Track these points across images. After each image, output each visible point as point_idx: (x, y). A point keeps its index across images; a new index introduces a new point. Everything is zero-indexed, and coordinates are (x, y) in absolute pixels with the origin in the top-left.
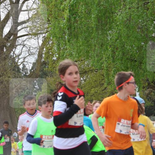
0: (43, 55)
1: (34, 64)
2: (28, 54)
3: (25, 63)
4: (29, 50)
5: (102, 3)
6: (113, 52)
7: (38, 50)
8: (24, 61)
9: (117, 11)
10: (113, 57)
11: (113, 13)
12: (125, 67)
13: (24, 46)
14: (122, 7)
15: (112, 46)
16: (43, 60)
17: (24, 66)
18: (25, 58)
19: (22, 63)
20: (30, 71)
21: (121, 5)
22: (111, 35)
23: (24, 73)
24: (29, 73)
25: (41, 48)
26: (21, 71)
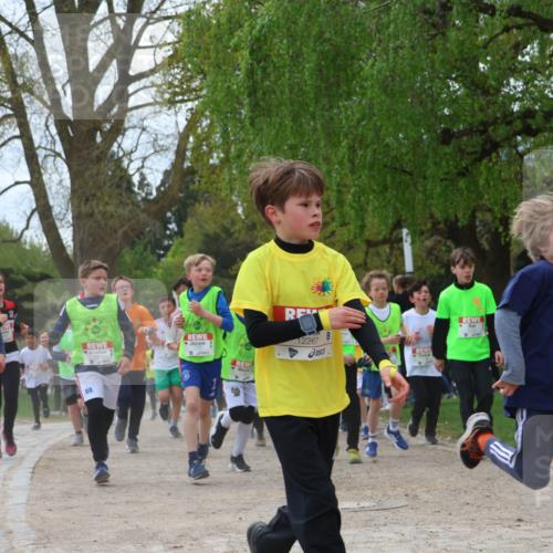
0: (188, 154)
1: (167, 173)
2: (152, 151)
3: (145, 171)
4: (156, 140)
5: (327, 35)
6: (352, 149)
7: (176, 142)
8: (143, 167)
9: (364, 56)
10: (352, 161)
11: (353, 58)
12: (378, 185)
13: (144, 129)
14: (374, 45)
15: (350, 136)
16: (187, 164)
17: (143, 178)
18: (144, 159)
19: (138, 169)
20: (158, 189)
21: (373, 41)
22: (349, 110)
23: (144, 195)
24: (154, 193)
25: (183, 137)
26: (136, 189)
